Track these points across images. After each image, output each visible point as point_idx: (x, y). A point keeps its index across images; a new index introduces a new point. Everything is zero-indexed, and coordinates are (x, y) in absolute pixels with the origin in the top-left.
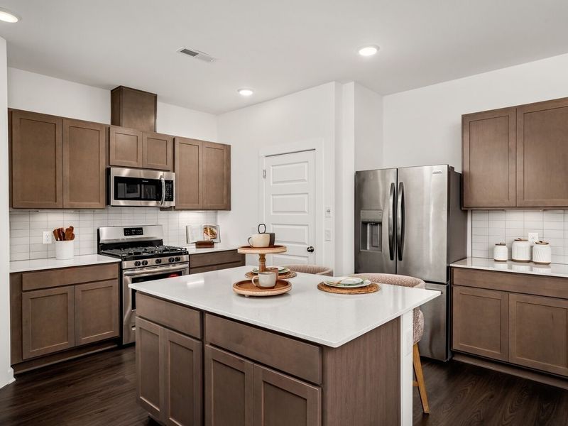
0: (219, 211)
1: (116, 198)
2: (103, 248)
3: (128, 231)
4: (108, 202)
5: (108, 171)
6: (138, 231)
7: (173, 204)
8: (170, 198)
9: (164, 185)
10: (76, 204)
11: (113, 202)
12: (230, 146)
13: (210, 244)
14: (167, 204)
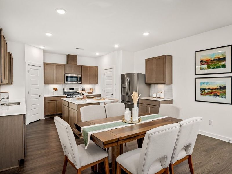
0: (96, 84)
1: (67, 81)
2: (65, 93)
3: (70, 89)
4: (65, 82)
5: (65, 75)
6: (73, 89)
7: (81, 82)
8: (80, 81)
9: (78, 78)
10: (58, 83)
11: (66, 82)
12: (98, 67)
13: (91, 93)
14: (79, 82)
